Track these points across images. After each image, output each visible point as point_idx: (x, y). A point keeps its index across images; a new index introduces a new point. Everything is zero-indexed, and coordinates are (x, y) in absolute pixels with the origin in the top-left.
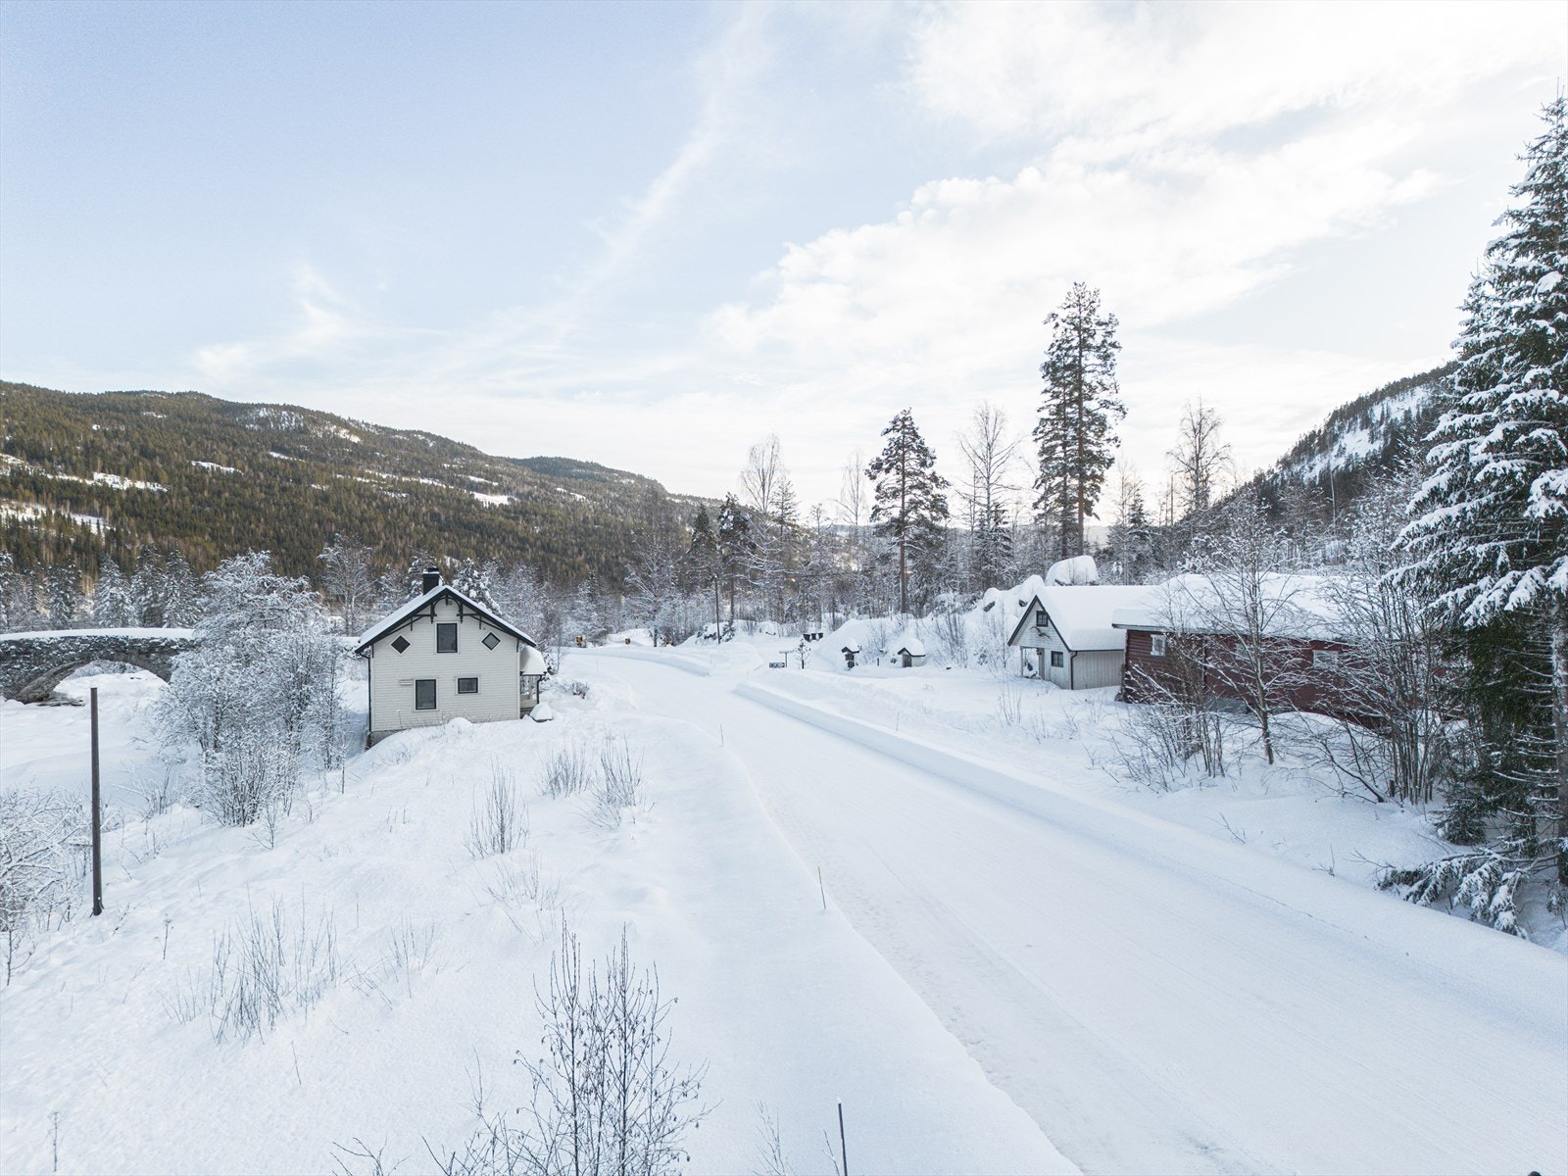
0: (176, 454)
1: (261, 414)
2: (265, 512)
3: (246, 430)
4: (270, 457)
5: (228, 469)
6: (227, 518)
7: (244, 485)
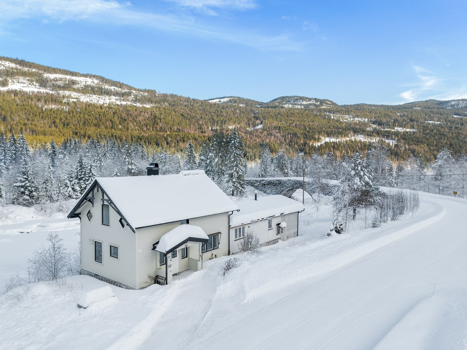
0: (421, 119)
1: (452, 103)
2: (448, 136)
3: (446, 109)
4: (453, 117)
5: (438, 123)
6: (434, 138)
7: (442, 127)
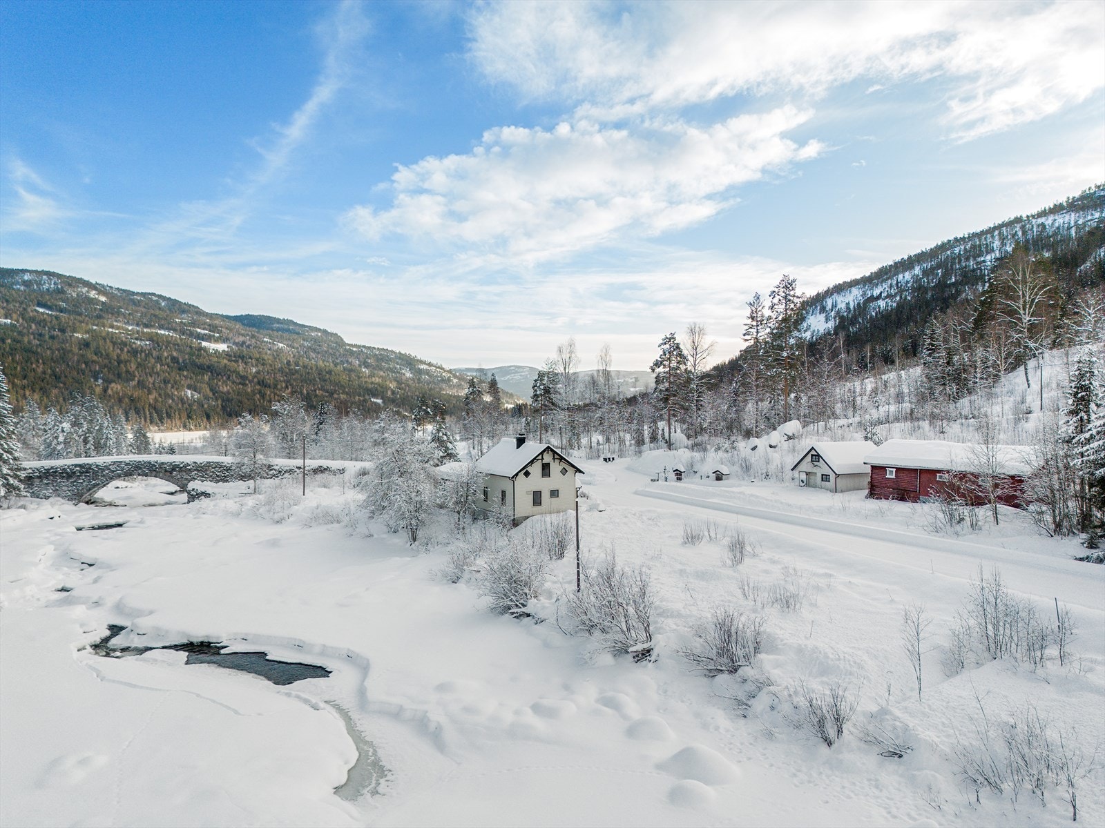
1: (26, 278)
2: (42, 355)
3: (14, 289)
4: (37, 312)
5: (6, 321)
6: (13, 359)
7: (20, 333)
